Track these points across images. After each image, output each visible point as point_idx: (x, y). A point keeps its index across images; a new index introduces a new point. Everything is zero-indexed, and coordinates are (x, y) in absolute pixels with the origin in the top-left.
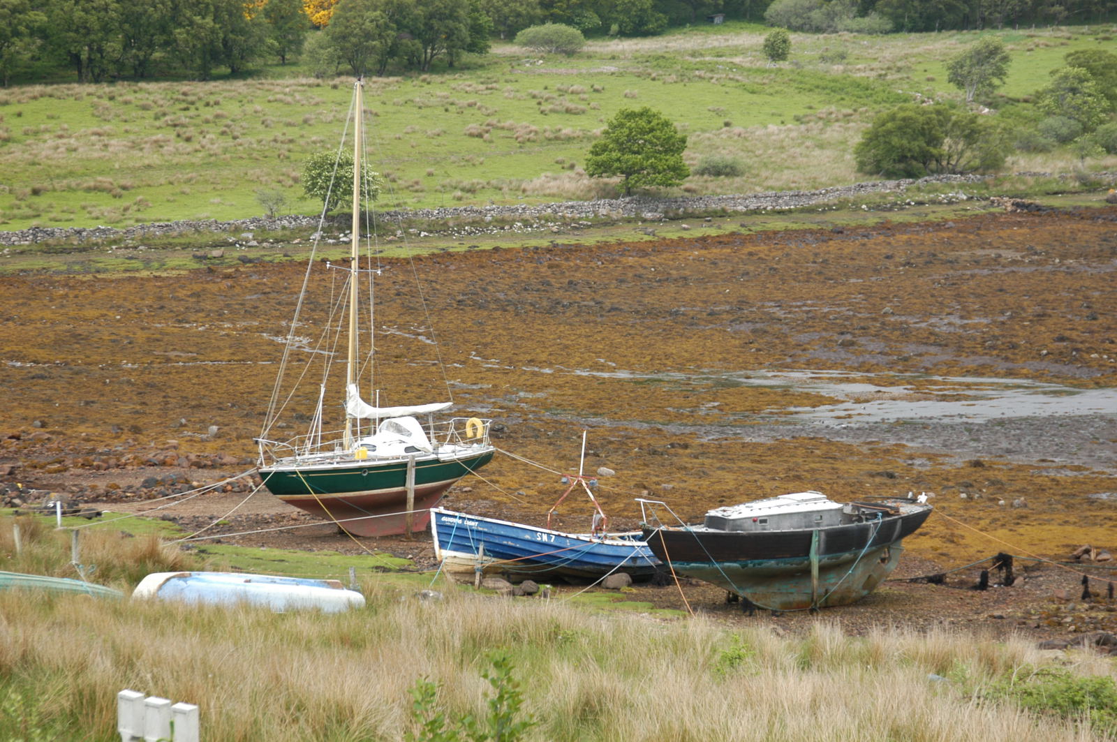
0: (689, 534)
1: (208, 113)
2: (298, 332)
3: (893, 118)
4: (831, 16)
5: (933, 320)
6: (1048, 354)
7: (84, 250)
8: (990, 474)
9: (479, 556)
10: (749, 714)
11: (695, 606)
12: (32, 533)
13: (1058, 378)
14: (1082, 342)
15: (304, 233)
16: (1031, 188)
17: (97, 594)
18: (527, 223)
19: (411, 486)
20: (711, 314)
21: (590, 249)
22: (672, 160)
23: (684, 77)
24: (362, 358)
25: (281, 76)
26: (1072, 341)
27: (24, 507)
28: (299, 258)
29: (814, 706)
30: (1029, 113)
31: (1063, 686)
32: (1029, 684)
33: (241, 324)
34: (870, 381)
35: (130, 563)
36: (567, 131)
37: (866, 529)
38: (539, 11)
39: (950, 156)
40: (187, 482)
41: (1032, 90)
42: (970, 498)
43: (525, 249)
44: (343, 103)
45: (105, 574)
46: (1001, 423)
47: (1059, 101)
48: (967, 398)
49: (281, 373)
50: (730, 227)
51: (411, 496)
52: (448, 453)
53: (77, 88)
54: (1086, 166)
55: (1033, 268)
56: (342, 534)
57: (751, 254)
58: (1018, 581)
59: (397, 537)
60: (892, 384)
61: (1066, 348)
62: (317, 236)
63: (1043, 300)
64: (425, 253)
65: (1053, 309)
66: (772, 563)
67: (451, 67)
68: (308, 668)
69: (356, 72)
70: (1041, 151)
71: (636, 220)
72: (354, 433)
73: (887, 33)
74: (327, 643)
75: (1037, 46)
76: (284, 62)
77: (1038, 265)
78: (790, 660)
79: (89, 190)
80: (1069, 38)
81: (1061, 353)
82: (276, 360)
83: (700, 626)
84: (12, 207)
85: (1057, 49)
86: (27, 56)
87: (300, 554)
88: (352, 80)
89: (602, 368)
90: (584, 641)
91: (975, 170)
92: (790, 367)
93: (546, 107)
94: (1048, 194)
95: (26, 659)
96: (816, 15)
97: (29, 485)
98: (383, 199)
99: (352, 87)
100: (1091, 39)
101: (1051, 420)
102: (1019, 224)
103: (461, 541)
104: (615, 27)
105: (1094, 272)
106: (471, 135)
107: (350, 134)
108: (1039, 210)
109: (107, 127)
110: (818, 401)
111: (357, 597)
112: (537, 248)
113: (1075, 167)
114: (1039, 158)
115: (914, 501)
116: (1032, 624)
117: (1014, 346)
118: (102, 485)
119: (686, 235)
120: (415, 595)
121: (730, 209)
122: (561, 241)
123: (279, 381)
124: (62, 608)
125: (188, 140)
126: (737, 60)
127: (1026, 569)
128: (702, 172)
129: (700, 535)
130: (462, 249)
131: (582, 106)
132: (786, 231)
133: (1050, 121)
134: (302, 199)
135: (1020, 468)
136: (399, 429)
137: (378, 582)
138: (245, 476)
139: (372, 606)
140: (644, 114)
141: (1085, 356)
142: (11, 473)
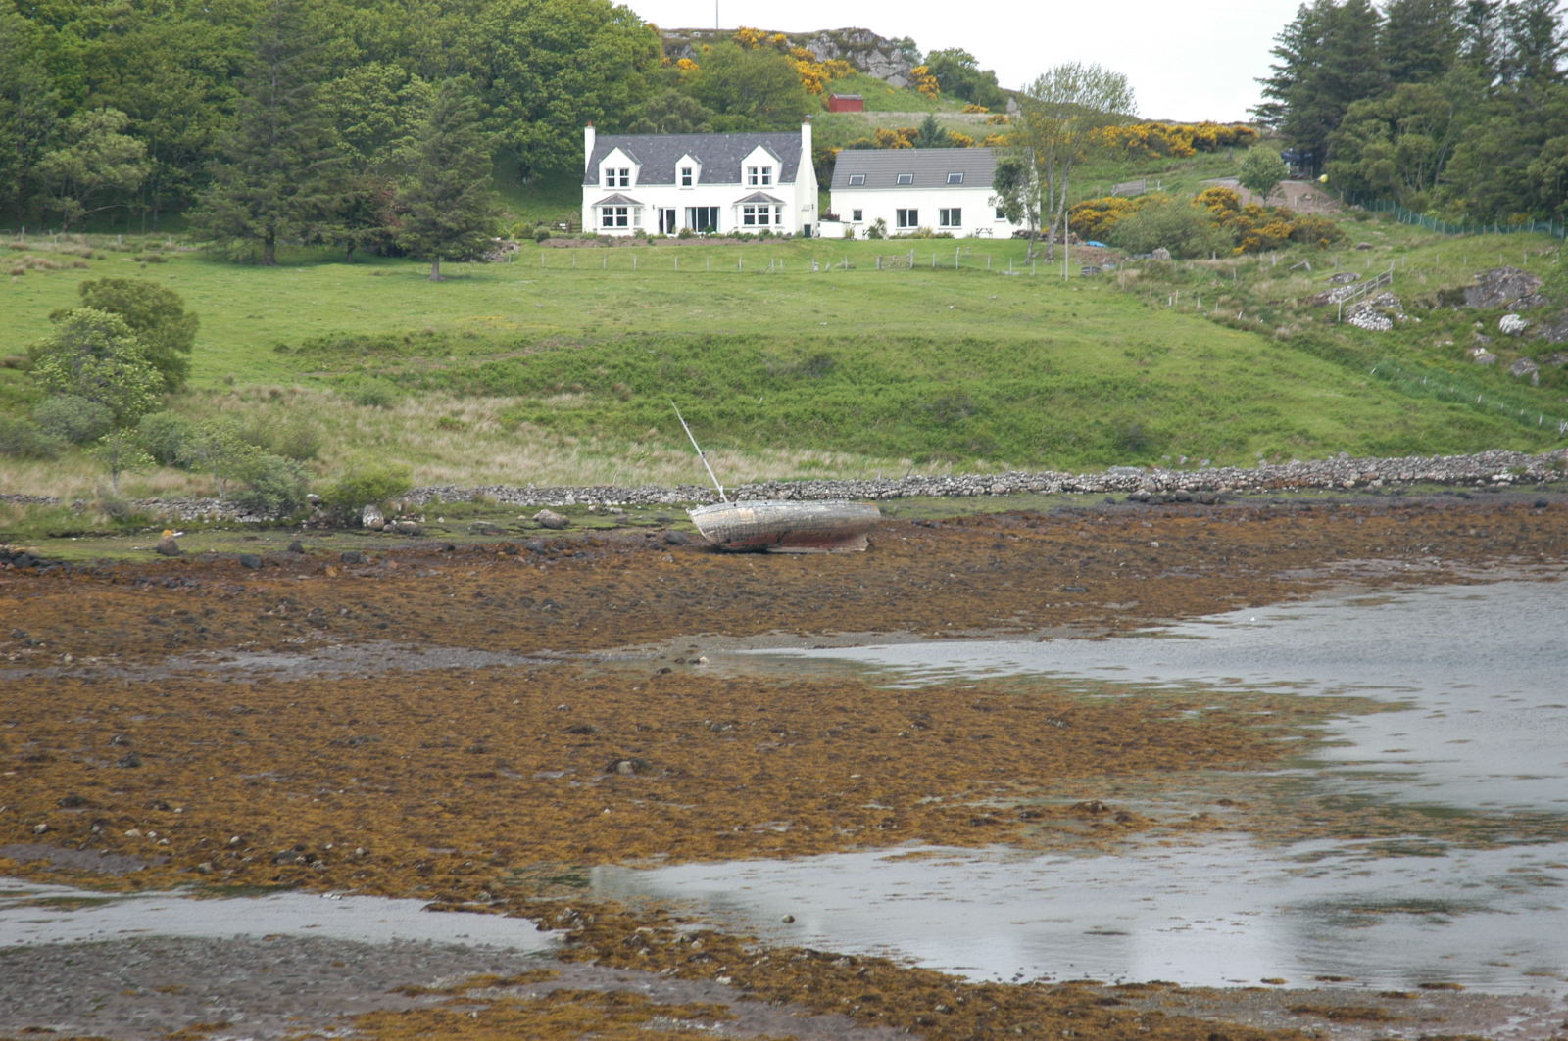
6: (48, 830)
13: (66, 874)
14: (110, 809)
16: (21, 524)
26: (92, 805)
30: (19, 388)
41: (22, 346)
47: (71, 369)
54: (122, 486)
55: (24, 672)
61: (82, 818)
63: (41, 730)
65: (60, 747)
70: (39, 457)
75: (31, 267)
77: (32, 666)
80: (88, 256)
81: (73, 828)
85: (65, 274)
94: (52, 536)
100: (128, 258)
101: (50, 953)
105: (135, 679)
108: (35, 565)
113: (102, 488)
114: (37, 470)
133: (56, 404)
141: (117, 833)
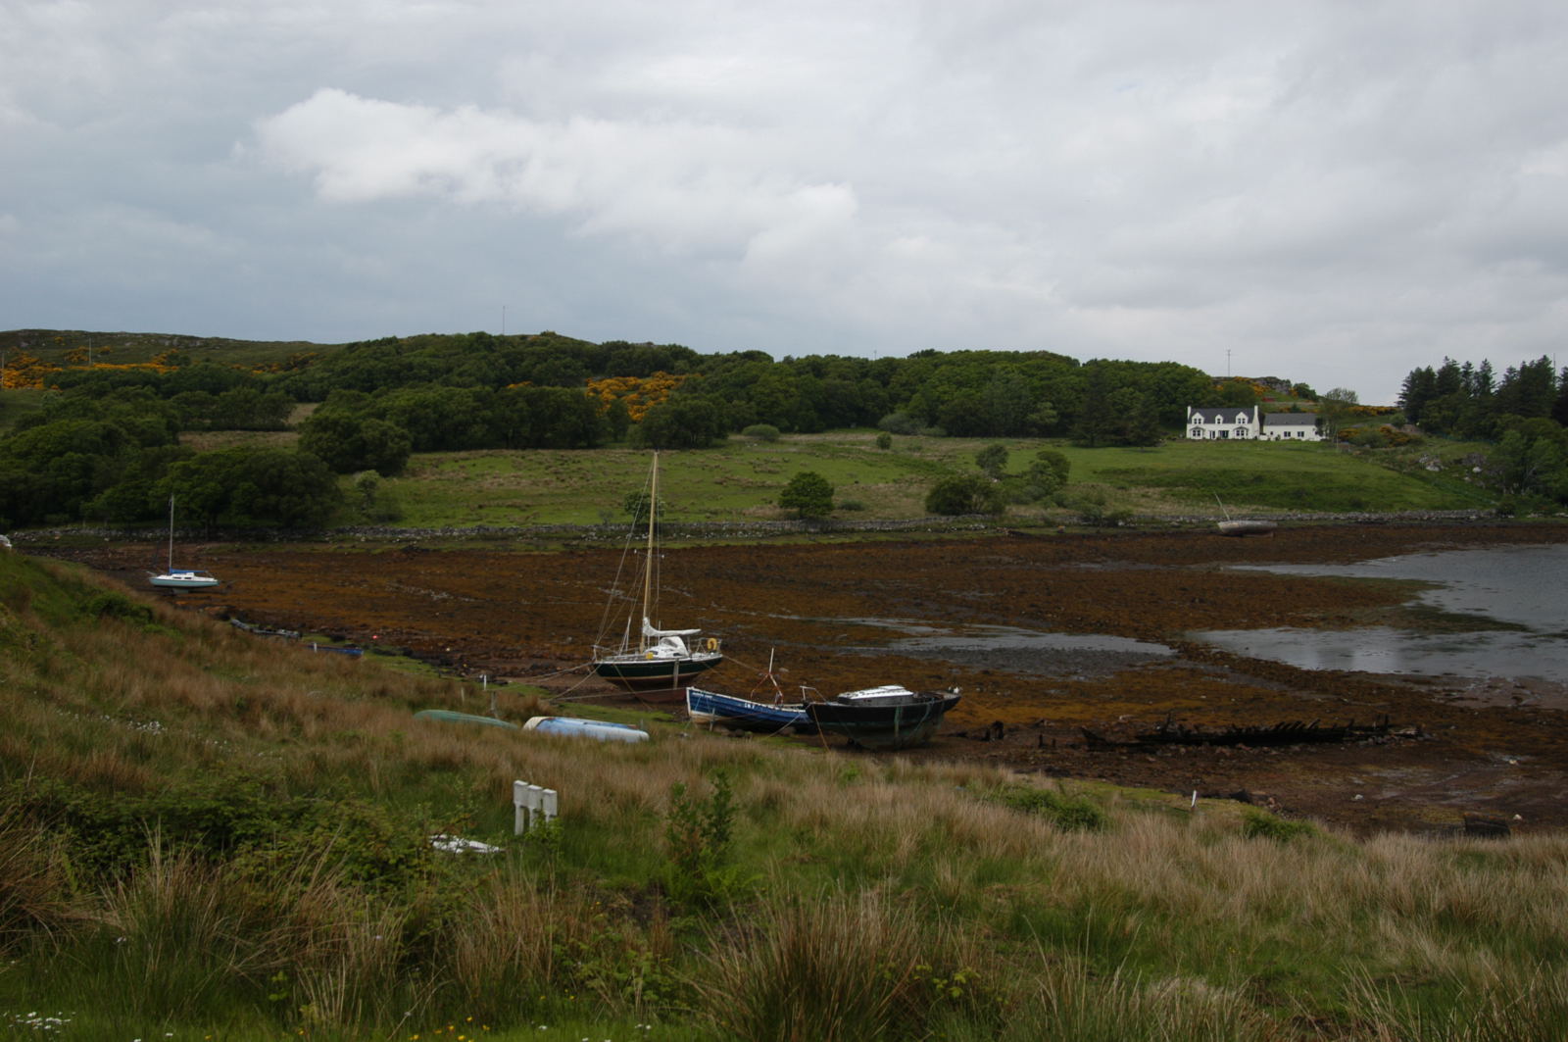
0: (828, 706)
1: (574, 467)
2: (617, 588)
3: (948, 482)
4: (914, 426)
5: (965, 593)
6: (1026, 613)
7: (503, 539)
8: (993, 678)
9: (712, 715)
10: (859, 806)
11: (831, 746)
12: (471, 692)
13: (1031, 626)
14: (1043, 608)
15: (623, 533)
17: (504, 727)
18: (745, 532)
19: (676, 674)
20: (845, 585)
21: (779, 548)
22: (826, 501)
23: (834, 455)
24: (652, 603)
25: (614, 448)
26: (1038, 607)
27: (467, 678)
28: (620, 547)
29: (894, 803)
30: (1018, 483)
31: (1027, 794)
32: (1010, 793)
33: (586, 582)
34: (930, 625)
35: (522, 711)
36: (769, 482)
37: (925, 706)
38: (756, 418)
39: (976, 505)
40: (554, 667)
41: (1020, 471)
42: (982, 691)
43: (744, 546)
44: (648, 464)
45: (509, 716)
46: (1000, 650)
47: (1034, 477)
48: (982, 636)
49: (607, 609)
50: (856, 538)
51: (676, 680)
52: (697, 657)
53: (505, 452)
54: (1048, 512)
55: (1019, 567)
56: (636, 701)
57: (867, 554)
58: (1006, 737)
59: (668, 702)
60: (942, 627)
61: (1035, 610)
62: (630, 535)
63: (1024, 584)
64: (688, 546)
65: (1029, 589)
66: (873, 724)
67: (706, 445)
68: (617, 772)
69: (656, 447)
70: (1024, 504)
71: (806, 532)
72: (646, 644)
73: (944, 436)
74: (627, 760)
75: (1023, 447)
76: (616, 441)
77: (1021, 565)
78: (881, 777)
79: (509, 506)
80: (1039, 444)
81: (1033, 613)
82: (605, 602)
83: (832, 758)
84: (468, 514)
85: (1032, 450)
86: (480, 434)
87: (614, 710)
88: (652, 451)
89: (783, 613)
90: (769, 764)
91: (989, 512)
92: (888, 617)
93: (758, 469)
94: (1027, 527)
95: (466, 760)
96: (906, 426)
97: (470, 665)
98: (666, 516)
99: (653, 455)
100: (1050, 445)
101: (1026, 650)
102: (1012, 543)
103: (701, 705)
104: (797, 428)
105: (1051, 570)
106: (717, 483)
107: (650, 481)
108: (1022, 535)
109: (520, 473)
110: (902, 636)
111: (644, 734)
112: (750, 546)
113: (1042, 513)
114: (1023, 508)
115: (951, 692)
116: (1012, 760)
117: (1007, 609)
118: (508, 667)
119: (832, 542)
120: (677, 735)
121: (857, 528)
122: (764, 542)
123: (606, 614)
124: (486, 733)
125: (563, 481)
126: (863, 448)
127: (1010, 730)
128: (842, 508)
129: (835, 707)
130: (709, 545)
131: (778, 469)
132: (887, 541)
133: (1029, 488)
134: (623, 515)
135: (1009, 675)
136: (671, 643)
137: (656, 727)
138: (585, 666)
139: (652, 740)
140: (811, 475)
141: (1045, 615)
142: (461, 658)
